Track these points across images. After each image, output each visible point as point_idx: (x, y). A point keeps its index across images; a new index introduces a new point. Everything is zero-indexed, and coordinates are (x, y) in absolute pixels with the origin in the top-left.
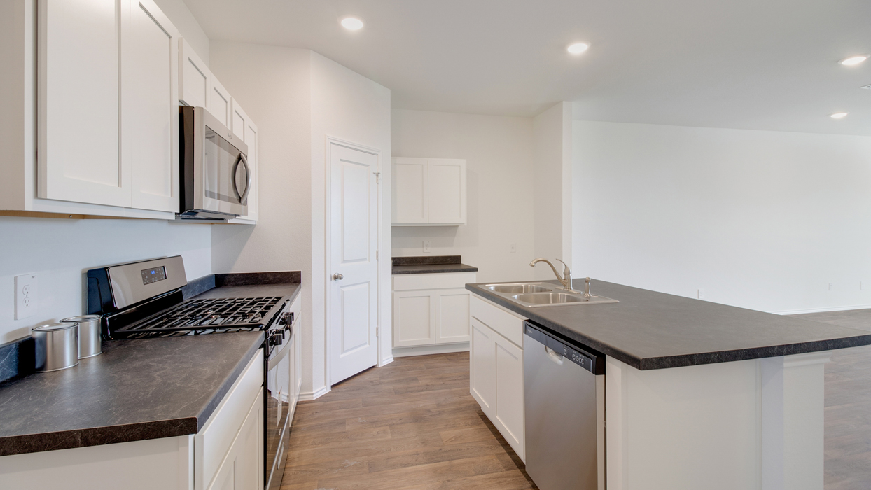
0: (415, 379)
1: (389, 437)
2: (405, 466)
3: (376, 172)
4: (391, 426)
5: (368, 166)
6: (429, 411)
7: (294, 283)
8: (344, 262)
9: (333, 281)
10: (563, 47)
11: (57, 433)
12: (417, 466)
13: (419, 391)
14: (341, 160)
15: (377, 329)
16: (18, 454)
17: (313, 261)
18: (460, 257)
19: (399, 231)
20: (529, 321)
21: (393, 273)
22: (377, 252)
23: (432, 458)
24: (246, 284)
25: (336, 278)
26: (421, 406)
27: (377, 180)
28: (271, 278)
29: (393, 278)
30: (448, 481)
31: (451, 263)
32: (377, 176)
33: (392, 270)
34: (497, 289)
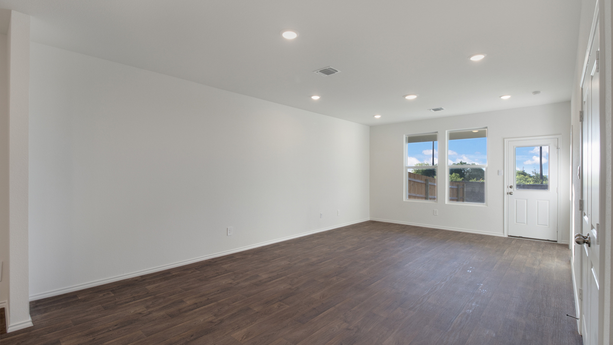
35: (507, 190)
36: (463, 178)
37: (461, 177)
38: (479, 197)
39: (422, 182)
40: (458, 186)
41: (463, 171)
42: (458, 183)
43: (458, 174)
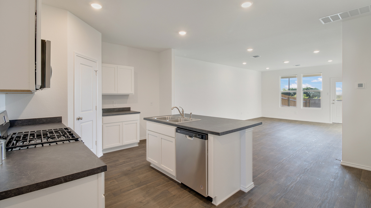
0: (118, 160)
1: (117, 183)
2: (129, 190)
3: (96, 70)
4: (115, 179)
5: (92, 67)
6: (129, 170)
7: (58, 122)
8: (82, 111)
9: (77, 120)
10: (177, 32)
11: (54, 179)
12: (134, 189)
13: (122, 164)
14: (81, 64)
15: (96, 142)
16: (37, 190)
17: (68, 111)
18: (130, 108)
19: (105, 97)
20: (178, 128)
21: (103, 116)
22: (96, 107)
23: (138, 185)
24: (29, 125)
25: (78, 119)
26: (125, 169)
27: (96, 74)
28: (45, 121)
29: (103, 118)
30: (148, 191)
31: (126, 111)
32: (96, 72)
33: (102, 114)
34: (157, 118)
35: (332, 102)
36: (308, 97)
37: (307, 96)
38: (317, 104)
39: (286, 99)
40: (306, 101)
41: (308, 93)
42: (306, 100)
43: (305, 95)
